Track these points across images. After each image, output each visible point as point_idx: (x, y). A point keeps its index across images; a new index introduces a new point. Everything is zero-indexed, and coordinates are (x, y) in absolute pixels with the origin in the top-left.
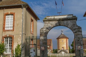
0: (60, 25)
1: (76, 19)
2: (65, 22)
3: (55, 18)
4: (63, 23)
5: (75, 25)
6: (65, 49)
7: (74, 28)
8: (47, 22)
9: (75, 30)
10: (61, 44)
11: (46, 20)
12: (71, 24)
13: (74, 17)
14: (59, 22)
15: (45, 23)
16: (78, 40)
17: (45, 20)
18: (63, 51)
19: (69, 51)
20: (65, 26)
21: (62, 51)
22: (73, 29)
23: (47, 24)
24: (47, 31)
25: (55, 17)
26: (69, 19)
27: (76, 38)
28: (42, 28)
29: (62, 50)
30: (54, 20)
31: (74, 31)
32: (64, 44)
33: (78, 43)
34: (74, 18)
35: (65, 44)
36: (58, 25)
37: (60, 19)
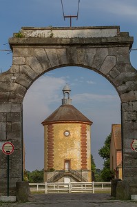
0: (71, 64)
1: (129, 44)
2: (92, 52)
3: (55, 36)
4: (82, 58)
5: (123, 65)
6: (77, 166)
7: (121, 76)
8: (26, 51)
9: (124, 83)
10: (60, 144)
11: (21, 41)
12: (111, 61)
13: (121, 34)
14: (68, 53)
15: (17, 52)
16: (134, 121)
17: (15, 41)
18: (65, 176)
19: (93, 174)
20: (91, 68)
21: (62, 174)
22: (119, 81)
23: (25, 57)
24: (22, 83)
25: (54, 32)
26: (103, 41)
27: (125, 113)
28: (6, 73)
29: (64, 171)
30: (51, 43)
31: (122, 88)
32: (72, 146)
33: (133, 130)
34: (124, 40)
35: (78, 145)
36: (64, 63)
37: (74, 41)
